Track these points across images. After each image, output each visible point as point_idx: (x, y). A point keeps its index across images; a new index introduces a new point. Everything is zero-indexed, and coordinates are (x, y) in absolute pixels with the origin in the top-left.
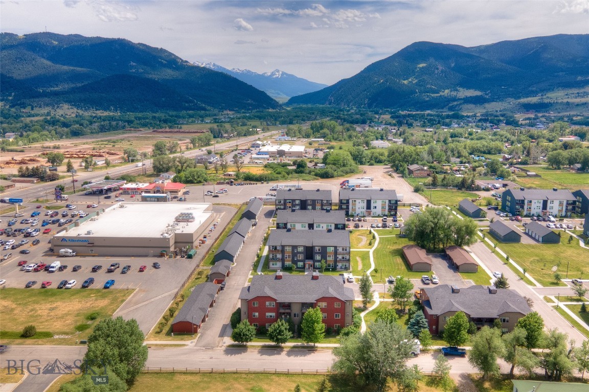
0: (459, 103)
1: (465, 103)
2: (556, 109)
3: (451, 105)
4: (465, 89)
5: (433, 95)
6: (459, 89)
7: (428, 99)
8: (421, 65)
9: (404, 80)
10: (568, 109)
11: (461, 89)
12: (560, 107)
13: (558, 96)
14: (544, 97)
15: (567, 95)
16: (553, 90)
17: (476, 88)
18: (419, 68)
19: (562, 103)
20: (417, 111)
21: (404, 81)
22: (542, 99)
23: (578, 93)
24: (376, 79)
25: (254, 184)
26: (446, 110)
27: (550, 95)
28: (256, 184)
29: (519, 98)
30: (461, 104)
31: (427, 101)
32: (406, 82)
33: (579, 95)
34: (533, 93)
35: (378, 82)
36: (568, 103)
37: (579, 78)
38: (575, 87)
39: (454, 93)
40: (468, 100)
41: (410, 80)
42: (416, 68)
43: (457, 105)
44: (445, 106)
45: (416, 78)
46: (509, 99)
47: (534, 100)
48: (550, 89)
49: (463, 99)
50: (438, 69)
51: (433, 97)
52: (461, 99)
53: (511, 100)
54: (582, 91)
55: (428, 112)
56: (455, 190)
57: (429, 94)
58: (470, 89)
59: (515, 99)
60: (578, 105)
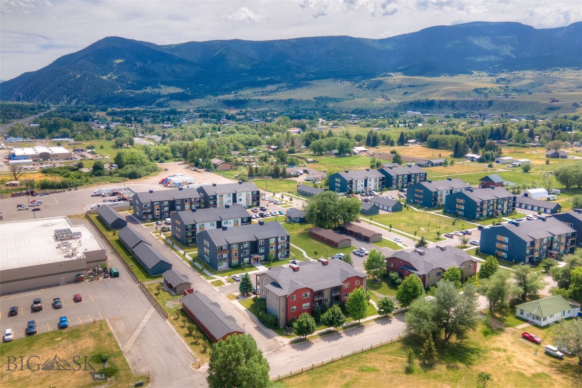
0: (165, 99)
1: (172, 99)
2: (251, 105)
3: (158, 101)
4: (166, 86)
5: (136, 92)
6: (160, 85)
7: (132, 95)
8: (118, 61)
9: (102, 75)
10: (261, 106)
11: (162, 86)
12: (254, 103)
13: (246, 93)
14: (238, 94)
15: (254, 93)
16: (242, 89)
17: (177, 85)
18: (116, 63)
19: (255, 100)
20: (125, 107)
21: (102, 77)
22: (236, 96)
23: (262, 92)
24: (71, 73)
25: (61, 192)
26: (154, 107)
27: (241, 92)
28: (64, 192)
29: (217, 95)
30: (167, 101)
31: (132, 98)
32: (104, 77)
33: (263, 94)
34: (228, 91)
35: (75, 77)
36: (259, 101)
37: (259, 79)
38: (259, 86)
39: (157, 90)
40: (173, 97)
41: (109, 76)
42: (114, 64)
43: (164, 102)
44: (153, 103)
45: (116, 75)
46: (209, 96)
47: (231, 97)
48: (240, 87)
49: (167, 96)
50: (136, 65)
51: (137, 94)
52: (165, 96)
53: (211, 97)
54: (265, 90)
55: (137, 108)
56: (270, 178)
57: (132, 90)
58: (171, 86)
59: (214, 96)
60: (267, 102)
